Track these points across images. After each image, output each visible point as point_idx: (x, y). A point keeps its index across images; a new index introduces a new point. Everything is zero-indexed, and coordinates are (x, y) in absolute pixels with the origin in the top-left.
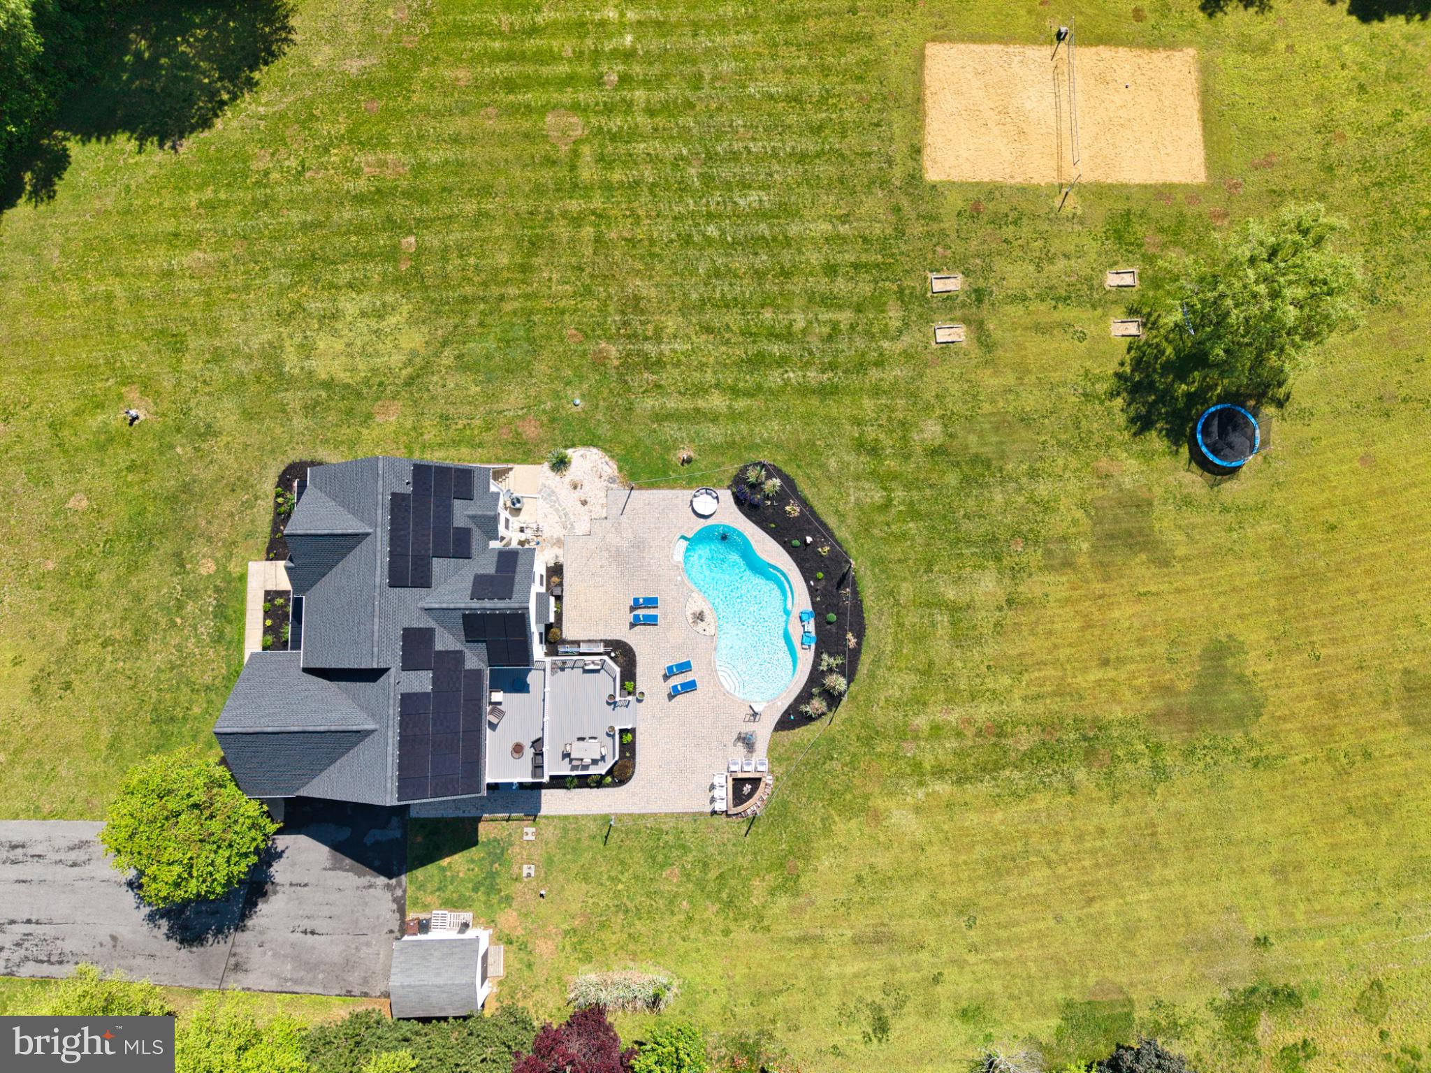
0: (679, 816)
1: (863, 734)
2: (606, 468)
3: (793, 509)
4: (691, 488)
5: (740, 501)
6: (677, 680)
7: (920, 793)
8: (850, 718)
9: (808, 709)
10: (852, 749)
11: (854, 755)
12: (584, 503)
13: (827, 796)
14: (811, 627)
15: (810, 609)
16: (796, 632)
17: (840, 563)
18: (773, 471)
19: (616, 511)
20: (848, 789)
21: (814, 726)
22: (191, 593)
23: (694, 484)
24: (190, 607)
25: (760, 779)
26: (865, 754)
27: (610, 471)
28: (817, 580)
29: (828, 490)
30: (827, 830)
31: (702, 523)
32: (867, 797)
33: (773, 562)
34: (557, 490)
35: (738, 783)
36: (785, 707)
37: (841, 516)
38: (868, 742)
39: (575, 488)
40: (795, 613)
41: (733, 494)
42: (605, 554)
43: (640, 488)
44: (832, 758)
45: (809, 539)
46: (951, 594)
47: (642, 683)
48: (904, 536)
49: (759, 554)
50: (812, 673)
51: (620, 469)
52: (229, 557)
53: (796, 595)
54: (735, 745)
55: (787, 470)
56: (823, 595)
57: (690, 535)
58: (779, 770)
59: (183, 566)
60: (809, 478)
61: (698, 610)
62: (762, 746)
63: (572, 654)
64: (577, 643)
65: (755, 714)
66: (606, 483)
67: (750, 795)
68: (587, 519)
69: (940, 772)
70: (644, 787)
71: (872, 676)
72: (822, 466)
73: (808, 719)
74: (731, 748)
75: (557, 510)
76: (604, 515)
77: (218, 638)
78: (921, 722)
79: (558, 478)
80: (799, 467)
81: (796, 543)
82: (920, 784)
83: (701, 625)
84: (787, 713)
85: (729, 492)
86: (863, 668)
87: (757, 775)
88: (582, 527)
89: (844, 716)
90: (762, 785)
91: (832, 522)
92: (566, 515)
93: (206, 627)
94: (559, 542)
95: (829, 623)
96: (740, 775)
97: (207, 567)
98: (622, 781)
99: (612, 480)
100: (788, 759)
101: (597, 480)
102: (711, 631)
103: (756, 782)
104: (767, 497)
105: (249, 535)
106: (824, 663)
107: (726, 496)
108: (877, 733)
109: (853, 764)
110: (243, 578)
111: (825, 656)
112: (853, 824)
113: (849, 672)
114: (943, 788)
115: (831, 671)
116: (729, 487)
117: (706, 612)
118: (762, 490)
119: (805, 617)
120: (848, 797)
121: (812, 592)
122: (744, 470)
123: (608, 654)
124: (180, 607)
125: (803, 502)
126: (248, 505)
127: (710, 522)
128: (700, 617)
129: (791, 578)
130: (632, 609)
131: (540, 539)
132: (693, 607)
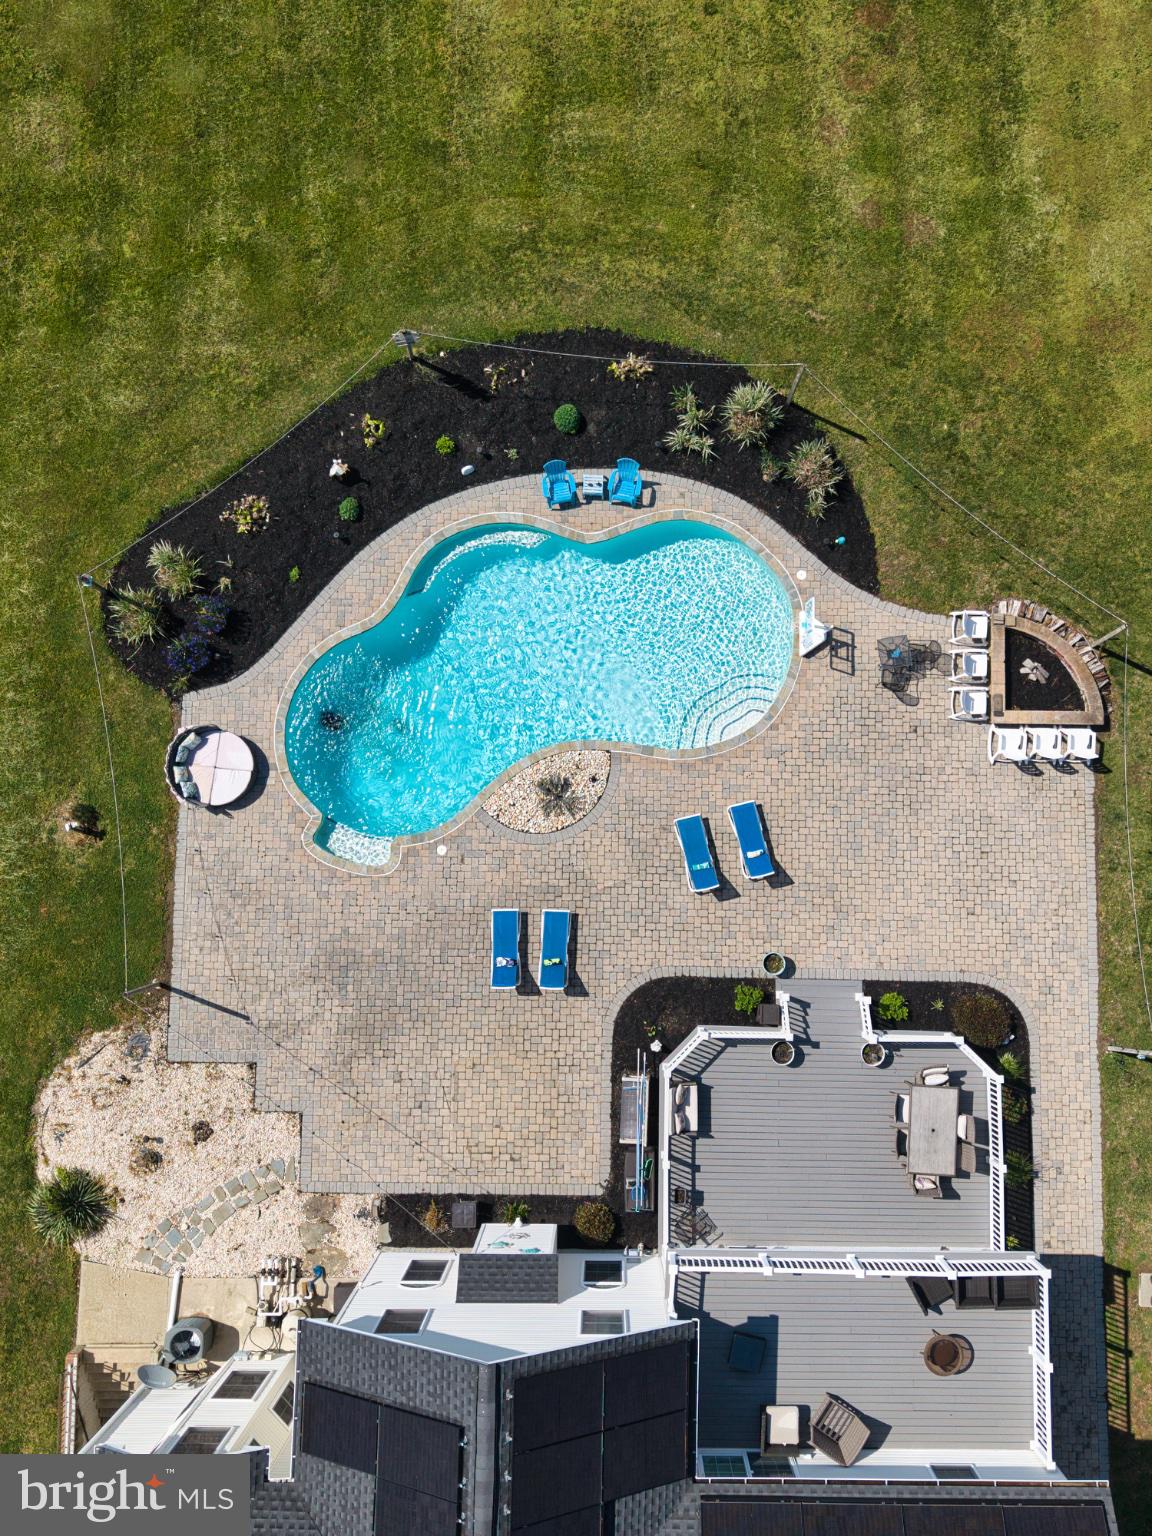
0: (1107, 864)
1: (886, 349)
2: (98, 1064)
3: (246, 513)
4: (173, 809)
5: (216, 668)
6: (735, 863)
7: (1044, 205)
8: (845, 382)
9: (817, 504)
10: (927, 382)
11: (943, 376)
12: (203, 1132)
13: (1052, 455)
14: (591, 479)
15: (541, 479)
16: (602, 522)
17: (410, 389)
18: (134, 568)
19: (230, 1037)
20: (1032, 397)
21: (865, 483)
23: (162, 800)
25: (1011, 634)
26: (941, 348)
27: (109, 1053)
28: (458, 455)
29: (200, 412)
31: (279, 779)
32: (1055, 349)
33: (403, 579)
34: (161, 1216)
35: (1020, 695)
36: (812, 558)
37: (276, 381)
38: (907, 338)
39: (154, 1159)
40: (549, 519)
41: (193, 686)
42: (361, 1067)
43: (166, 963)
44: (953, 437)
45: (337, 469)
46: (508, 97)
47: (741, 960)
48: (340, 215)
49: (376, 617)
50: (717, 483)
51: (106, 1022)
53: (502, 517)
54: (913, 702)
55: (133, 520)
56: (503, 441)
57: (314, 816)
58: (984, 580)
60: (160, 468)
61: (536, 796)
62: (920, 627)
63: (653, 1168)
64: (620, 1153)
65: (830, 643)
66: (147, 1067)
67: (1050, 661)
68: (254, 1122)
69: (989, 154)
70: (1027, 962)
71: (728, 318)
72: (129, 427)
73: (845, 495)
74: (921, 713)
75: (222, 1215)
76: (242, 1071)
78: (855, 194)
79: (123, 1212)
80: (125, 496)
81: (346, 508)
82: (1019, 205)
83: (580, 788)
84: (828, 555)
85: (190, 699)
86: (707, 340)
87: (999, 641)
88: (276, 1138)
89: (837, 399)
90: (1026, 627)
91: (291, 408)
92: (237, 1188)
94: (321, 1208)
95: (581, 424)
96: (999, 687)
98: (1015, 1022)
99: (136, 1049)
100: (952, 557)
101: (133, 1093)
102: (595, 762)
103: (1018, 646)
104: (206, 584)
106: (695, 442)
107: (198, 707)
108: (883, 312)
109: (968, 383)
111: (675, 439)
112: (1125, 386)
113: (718, 381)
114: (1030, 146)
115: (712, 427)
116: (176, 699)
117: (542, 772)
118: (185, 599)
119: (563, 493)
120: (1053, 397)
121: (491, 470)
123: (655, 1061)
125: (232, 486)
127: (276, 754)
128: (555, 793)
129: (451, 529)
130: (527, 987)
131: (308, 1266)
132: (527, 811)
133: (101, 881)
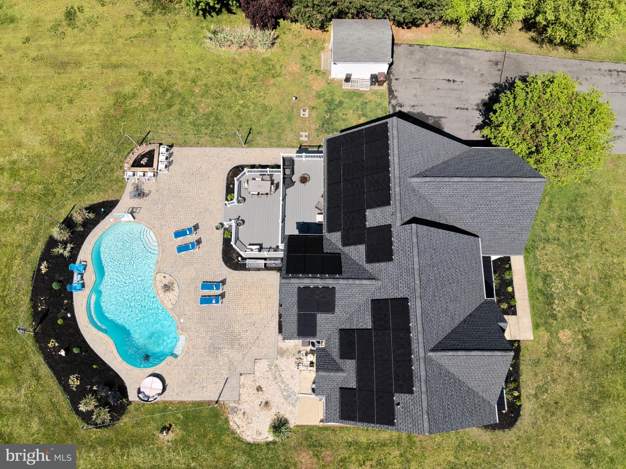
0: (197, 144)
1: (50, 198)
2: (239, 422)
3: (74, 381)
4: (164, 402)
5: (122, 390)
6: (191, 238)
7: (15, 156)
8: (58, 208)
9: (92, 216)
10: (62, 187)
11: (60, 183)
12: (259, 389)
13: (86, 156)
14: (76, 278)
15: (75, 293)
16: (90, 276)
17: (43, 333)
18: (86, 417)
19: (232, 382)
20: (69, 160)
21: (88, 203)
22: (573, 315)
23: (161, 406)
24: (573, 304)
25: (133, 166)
26: (52, 184)
27: (236, 419)
28: (65, 318)
29: (42, 399)
30: (89, 134)
31: (157, 369)
32: (56, 154)
33: (101, 334)
34: (283, 400)
35: (150, 164)
36: (107, 217)
37: (35, 375)
38: (48, 192)
39: (267, 403)
40: (87, 291)
41: (127, 397)
42: (243, 342)
43: (210, 402)
44: (78, 181)
45: (63, 353)
47: (219, 236)
49: (111, 342)
50: (82, 243)
51: (227, 421)
52: (549, 345)
53: (85, 305)
54: (150, 191)
55: (76, 419)
56: (62, 305)
57: (169, 359)
58: (118, 173)
59: (585, 337)
60: (58, 412)
61: (167, 293)
62: (129, 188)
63: (270, 259)
64: (267, 268)
65: (132, 213)
66: (240, 407)
67: (143, 156)
68: (257, 374)
70: (222, 164)
71: (35, 240)
72: (43, 422)
73: (90, 209)
74: (153, 190)
75: (283, 382)
76: (243, 377)
77: (546, 278)
79: (282, 413)
80: (66, 423)
81: (76, 351)
82: (14, 163)
83: (166, 281)
84: (106, 213)
85: (130, 399)
86: (41, 245)
87: (134, 169)
88: (262, 366)
89: (63, 211)
90: (131, 162)
91: (45, 370)
92: (275, 378)
93: (557, 287)
94: (282, 352)
95: (59, 281)
96: (147, 169)
97: (565, 335)
98: (235, 167)
99: (235, 410)
100: (111, 181)
101: (247, 411)
102: (160, 277)
103: (136, 164)
104: (94, 393)
105: (537, 363)
106: (68, 249)
107: (132, 396)
108: (39, 199)
109: (63, 176)
110: (536, 326)
111: (66, 254)
112: (69, 137)
113: (52, 242)
115: (65, 243)
116: (130, 403)
117: (161, 292)
118: (98, 400)
119: (79, 287)
120: (70, 155)
121: (71, 308)
122: (114, 419)
123: (244, 259)
124: (580, 303)
125: (66, 388)
126: (542, 389)
127: (151, 370)
128: (167, 288)
129: (87, 320)
130: (223, 295)
131: (298, 356)
132: (172, 295)
133: (184, 425)
